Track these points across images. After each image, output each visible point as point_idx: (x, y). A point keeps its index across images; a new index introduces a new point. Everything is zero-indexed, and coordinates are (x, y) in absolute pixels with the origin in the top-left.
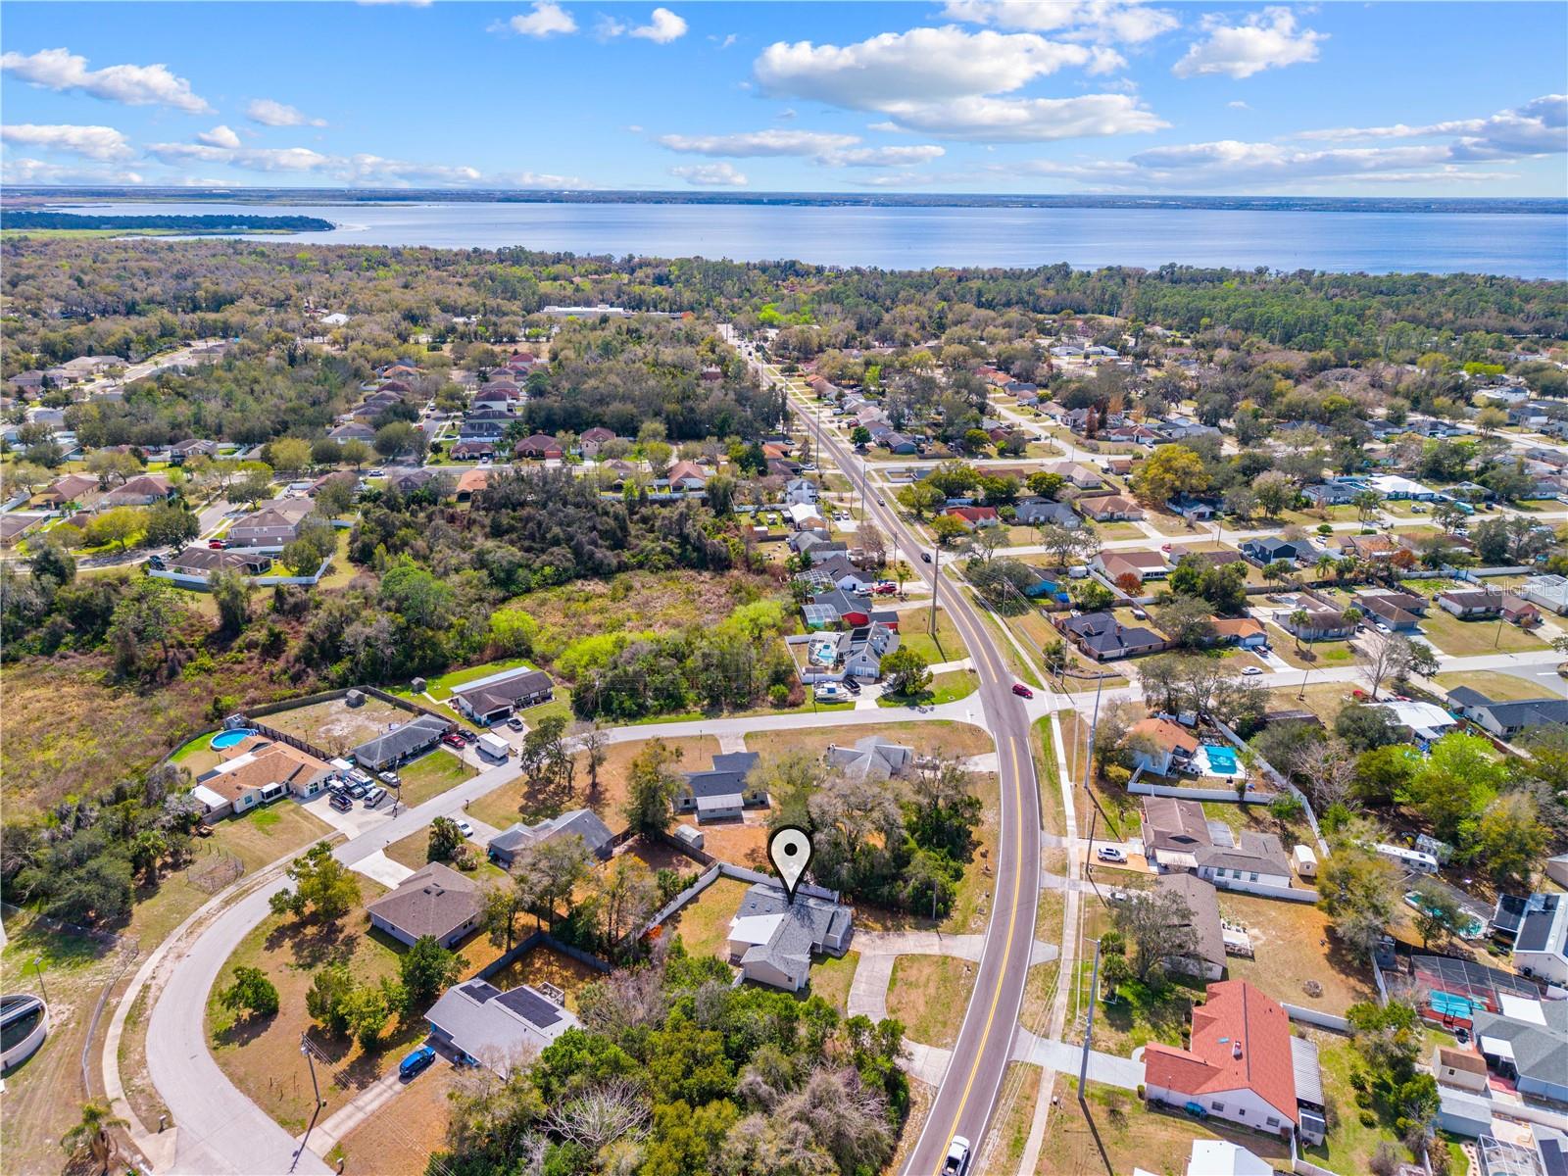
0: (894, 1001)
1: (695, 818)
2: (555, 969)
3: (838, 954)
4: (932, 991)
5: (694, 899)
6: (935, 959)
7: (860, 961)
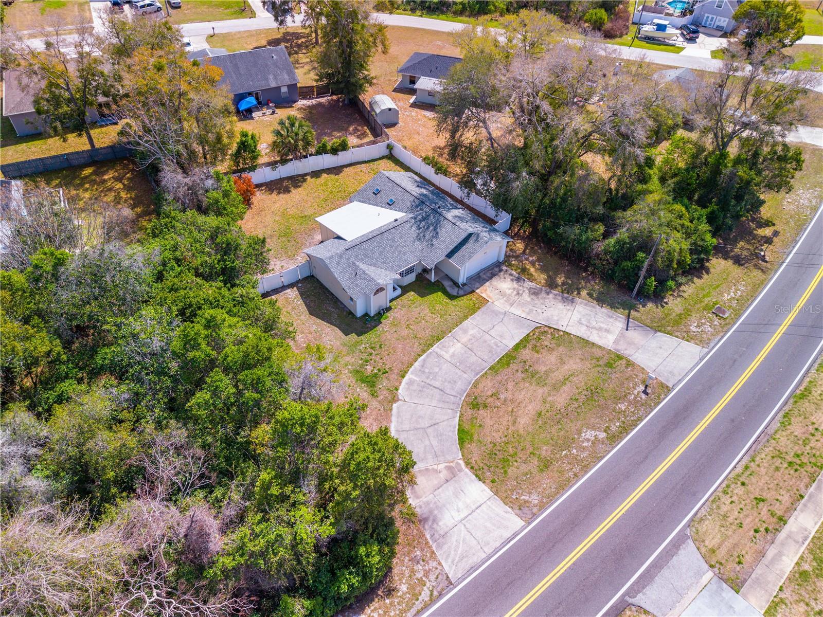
0: (488, 386)
1: (413, 99)
2: (120, 186)
3: (454, 292)
4: (561, 399)
5: (336, 170)
6: (598, 353)
7: (479, 312)
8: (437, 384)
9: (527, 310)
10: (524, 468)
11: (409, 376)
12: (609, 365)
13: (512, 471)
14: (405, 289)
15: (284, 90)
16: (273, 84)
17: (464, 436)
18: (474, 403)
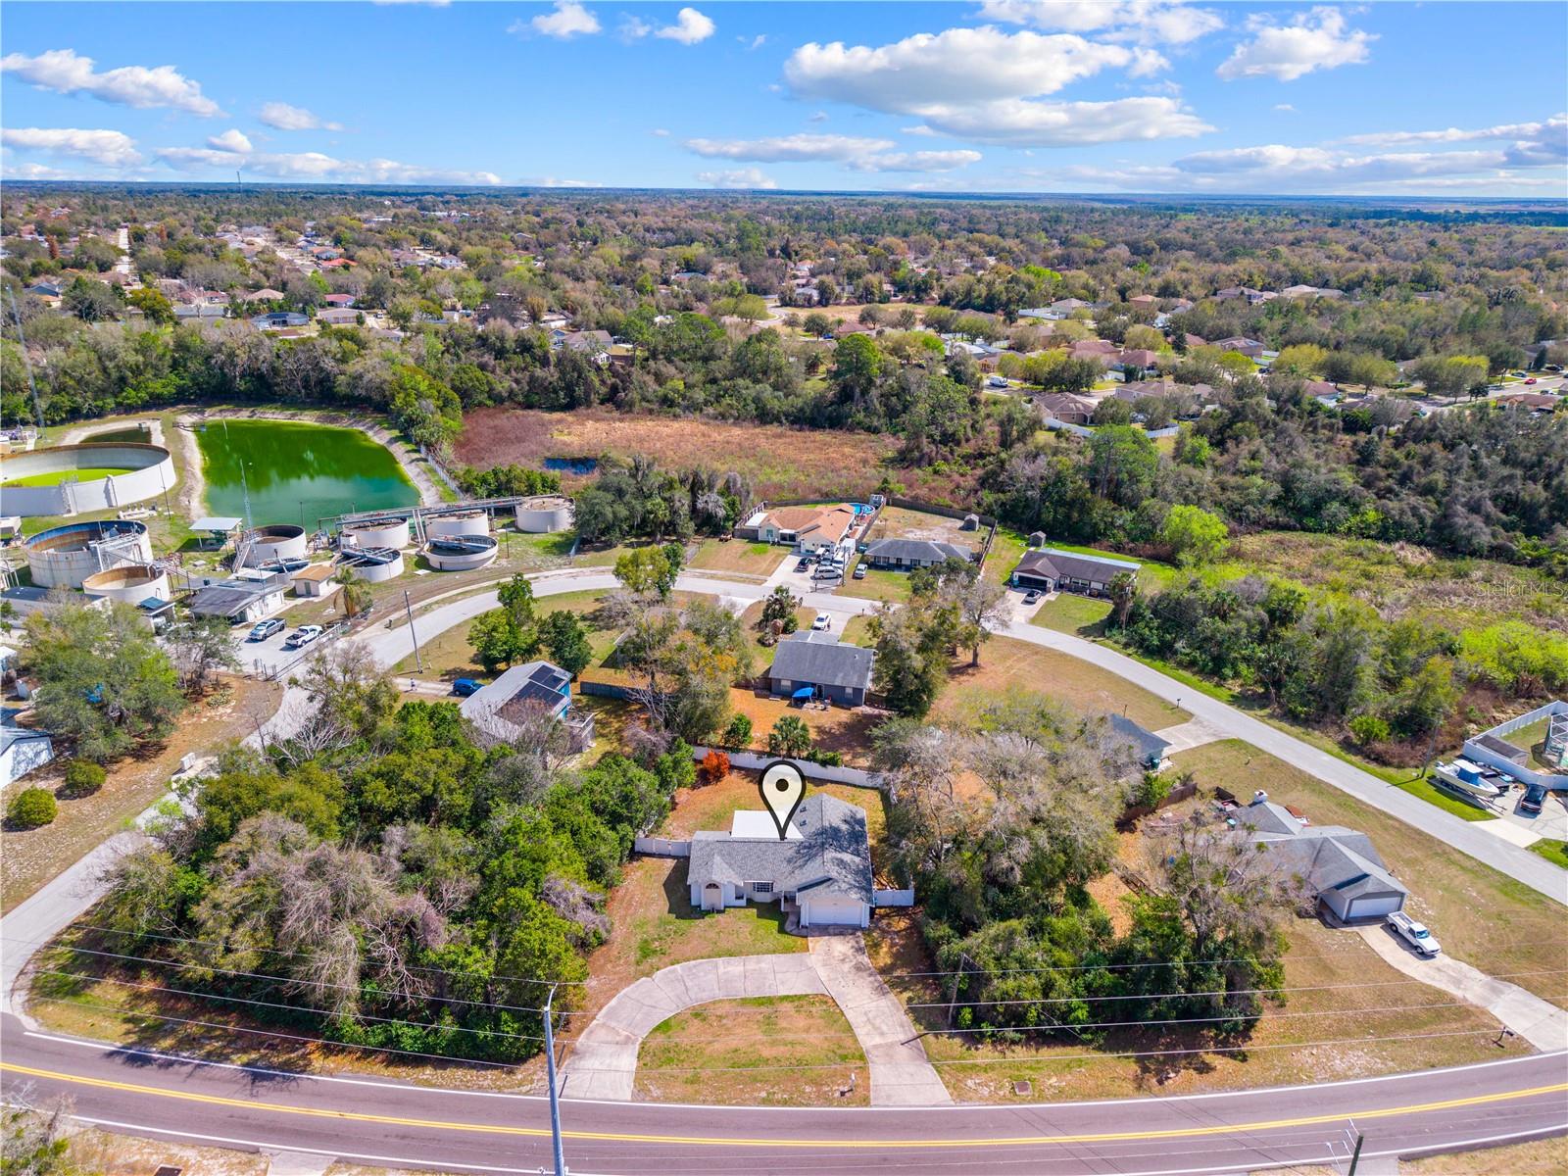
0: (724, 1009)
3: (789, 928)
4: (768, 1052)
6: (848, 1042)
7: (790, 955)
8: (689, 984)
9: (832, 976)
10: (676, 1072)
11: (677, 967)
12: (844, 1058)
13: (666, 1069)
14: (750, 903)
15: (849, 691)
16: (838, 682)
17: (664, 1027)
18: (699, 1013)
